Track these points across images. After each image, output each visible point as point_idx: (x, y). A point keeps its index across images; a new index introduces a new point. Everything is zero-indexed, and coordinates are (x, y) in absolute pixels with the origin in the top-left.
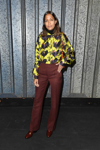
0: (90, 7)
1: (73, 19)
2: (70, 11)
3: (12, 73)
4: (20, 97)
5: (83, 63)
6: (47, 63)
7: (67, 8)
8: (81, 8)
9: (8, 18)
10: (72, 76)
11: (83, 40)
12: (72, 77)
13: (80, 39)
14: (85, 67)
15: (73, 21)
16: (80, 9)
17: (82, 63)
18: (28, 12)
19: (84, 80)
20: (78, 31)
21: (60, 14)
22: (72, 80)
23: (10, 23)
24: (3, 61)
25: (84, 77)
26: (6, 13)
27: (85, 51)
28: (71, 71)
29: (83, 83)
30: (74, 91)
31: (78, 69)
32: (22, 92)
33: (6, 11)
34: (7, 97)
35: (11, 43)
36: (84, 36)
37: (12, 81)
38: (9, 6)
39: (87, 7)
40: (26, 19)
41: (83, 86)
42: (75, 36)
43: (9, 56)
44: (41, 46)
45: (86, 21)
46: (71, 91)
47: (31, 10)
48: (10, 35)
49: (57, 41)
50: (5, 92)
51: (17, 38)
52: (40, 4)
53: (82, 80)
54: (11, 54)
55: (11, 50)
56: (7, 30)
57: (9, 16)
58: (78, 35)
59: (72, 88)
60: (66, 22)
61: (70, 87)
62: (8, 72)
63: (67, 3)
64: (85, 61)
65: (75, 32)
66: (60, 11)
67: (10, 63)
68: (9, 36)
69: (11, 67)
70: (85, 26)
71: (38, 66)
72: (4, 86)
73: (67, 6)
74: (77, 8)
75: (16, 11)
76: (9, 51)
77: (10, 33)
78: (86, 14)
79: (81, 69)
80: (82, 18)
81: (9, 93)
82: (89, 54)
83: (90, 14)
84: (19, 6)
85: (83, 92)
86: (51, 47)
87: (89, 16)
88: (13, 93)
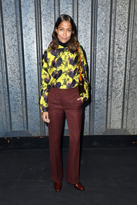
0: (132, 6)
1: (109, 25)
2: (104, 14)
3: (24, 102)
4: (36, 135)
5: (125, 86)
6: (61, 88)
7: (99, 9)
8: (119, 8)
9: (17, 26)
10: (109, 105)
11: (123, 54)
12: (109, 107)
13: (119, 52)
14: (127, 91)
15: (109, 28)
16: (117, 10)
17: (122, 86)
18: (44, 17)
19: (125, 110)
20: (116, 40)
21: (90, 17)
22: (109, 110)
23: (20, 33)
24: (12, 86)
25: (126, 105)
26: (14, 20)
27: (126, 68)
28: (107, 98)
29: (125, 115)
30: (111, 126)
31: (117, 94)
32: (38, 128)
33: (15, 16)
34: (18, 135)
35: (22, 61)
36: (124, 47)
37: (25, 114)
38: (18, 9)
39: (127, 7)
40: (43, 27)
41: (125, 118)
42: (112, 48)
43: (20, 79)
44: (50, 64)
45: (127, 26)
46: (108, 125)
47: (49, 13)
48: (21, 49)
49: (73, 56)
50: (15, 128)
51: (31, 53)
52: (61, 6)
53: (123, 110)
54: (22, 76)
55: (22, 70)
56: (16, 43)
57: (19, 23)
58: (116, 47)
59: (109, 122)
60: (98, 29)
61: (107, 120)
62: (18, 101)
63: (99, 2)
64: (127, 83)
65: (112, 42)
66: (90, 14)
67: (21, 88)
68: (19, 51)
69: (22, 93)
70: (126, 33)
71: (46, 94)
72: (13, 121)
73: (100, 6)
74: (113, 8)
75: (28, 15)
76: (20, 71)
77: (21, 46)
78: (127, 17)
79: (121, 94)
80: (121, 22)
81: (20, 130)
82: (132, 72)
83: (132, 16)
84: (32, 8)
85: (124, 127)
86: (66, 65)
87: (131, 19)
88: (26, 129)
